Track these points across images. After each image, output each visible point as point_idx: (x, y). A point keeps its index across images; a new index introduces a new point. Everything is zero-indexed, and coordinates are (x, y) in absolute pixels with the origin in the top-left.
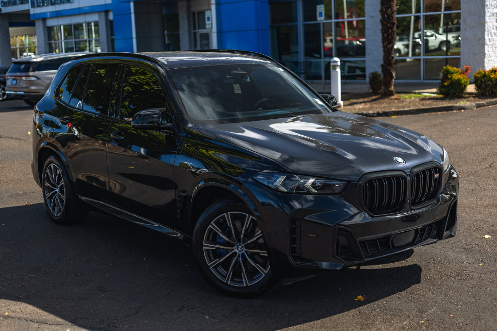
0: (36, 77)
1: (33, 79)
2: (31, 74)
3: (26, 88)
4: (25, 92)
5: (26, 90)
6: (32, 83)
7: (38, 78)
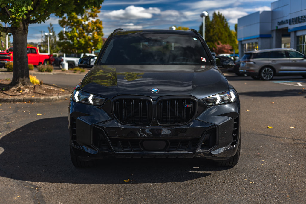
0: (253, 62)
1: (252, 63)
2: (251, 60)
3: (247, 68)
4: (247, 70)
5: (247, 69)
6: (251, 65)
7: (255, 63)
